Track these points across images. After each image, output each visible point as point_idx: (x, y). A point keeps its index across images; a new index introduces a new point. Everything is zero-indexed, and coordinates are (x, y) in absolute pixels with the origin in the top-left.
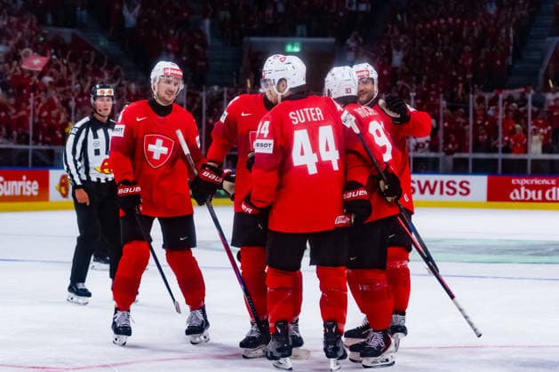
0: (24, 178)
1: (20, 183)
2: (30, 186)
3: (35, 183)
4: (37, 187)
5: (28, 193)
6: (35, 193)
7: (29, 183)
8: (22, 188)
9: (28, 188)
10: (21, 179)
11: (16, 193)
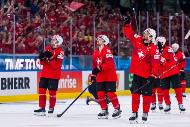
0: (68, 76)
1: (66, 80)
2: (72, 82)
3: (74, 80)
4: (75, 83)
5: (71, 87)
6: (75, 87)
7: (71, 80)
8: (67, 82)
9: (71, 83)
10: (66, 78)
11: (64, 87)
